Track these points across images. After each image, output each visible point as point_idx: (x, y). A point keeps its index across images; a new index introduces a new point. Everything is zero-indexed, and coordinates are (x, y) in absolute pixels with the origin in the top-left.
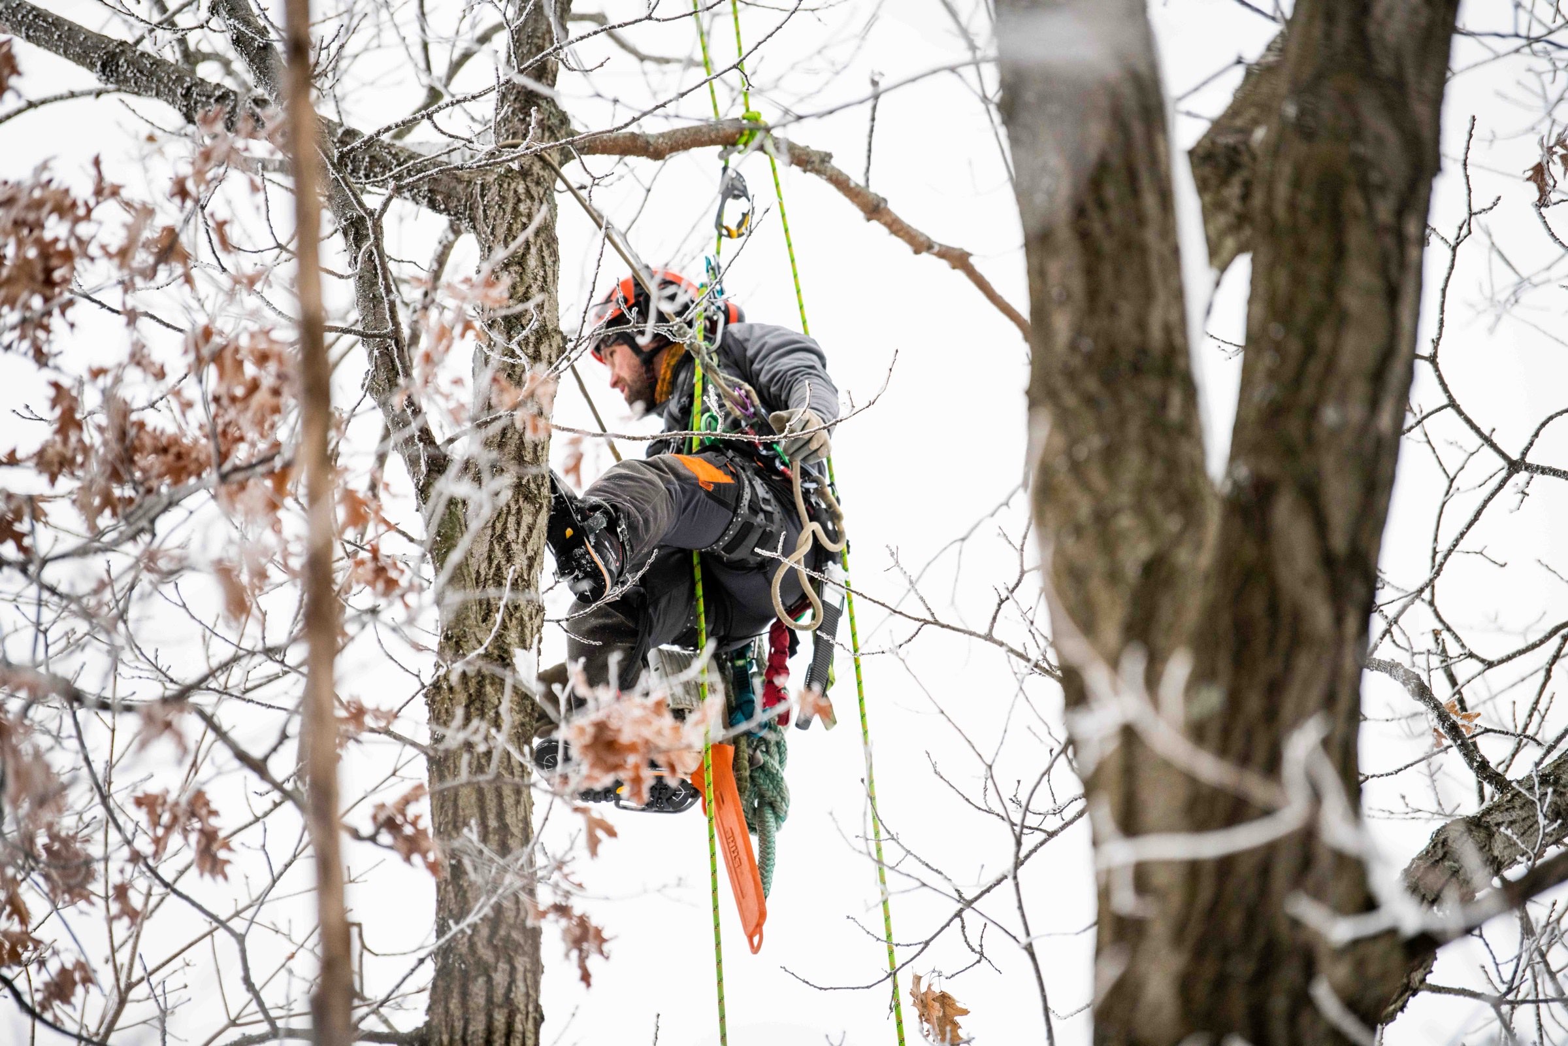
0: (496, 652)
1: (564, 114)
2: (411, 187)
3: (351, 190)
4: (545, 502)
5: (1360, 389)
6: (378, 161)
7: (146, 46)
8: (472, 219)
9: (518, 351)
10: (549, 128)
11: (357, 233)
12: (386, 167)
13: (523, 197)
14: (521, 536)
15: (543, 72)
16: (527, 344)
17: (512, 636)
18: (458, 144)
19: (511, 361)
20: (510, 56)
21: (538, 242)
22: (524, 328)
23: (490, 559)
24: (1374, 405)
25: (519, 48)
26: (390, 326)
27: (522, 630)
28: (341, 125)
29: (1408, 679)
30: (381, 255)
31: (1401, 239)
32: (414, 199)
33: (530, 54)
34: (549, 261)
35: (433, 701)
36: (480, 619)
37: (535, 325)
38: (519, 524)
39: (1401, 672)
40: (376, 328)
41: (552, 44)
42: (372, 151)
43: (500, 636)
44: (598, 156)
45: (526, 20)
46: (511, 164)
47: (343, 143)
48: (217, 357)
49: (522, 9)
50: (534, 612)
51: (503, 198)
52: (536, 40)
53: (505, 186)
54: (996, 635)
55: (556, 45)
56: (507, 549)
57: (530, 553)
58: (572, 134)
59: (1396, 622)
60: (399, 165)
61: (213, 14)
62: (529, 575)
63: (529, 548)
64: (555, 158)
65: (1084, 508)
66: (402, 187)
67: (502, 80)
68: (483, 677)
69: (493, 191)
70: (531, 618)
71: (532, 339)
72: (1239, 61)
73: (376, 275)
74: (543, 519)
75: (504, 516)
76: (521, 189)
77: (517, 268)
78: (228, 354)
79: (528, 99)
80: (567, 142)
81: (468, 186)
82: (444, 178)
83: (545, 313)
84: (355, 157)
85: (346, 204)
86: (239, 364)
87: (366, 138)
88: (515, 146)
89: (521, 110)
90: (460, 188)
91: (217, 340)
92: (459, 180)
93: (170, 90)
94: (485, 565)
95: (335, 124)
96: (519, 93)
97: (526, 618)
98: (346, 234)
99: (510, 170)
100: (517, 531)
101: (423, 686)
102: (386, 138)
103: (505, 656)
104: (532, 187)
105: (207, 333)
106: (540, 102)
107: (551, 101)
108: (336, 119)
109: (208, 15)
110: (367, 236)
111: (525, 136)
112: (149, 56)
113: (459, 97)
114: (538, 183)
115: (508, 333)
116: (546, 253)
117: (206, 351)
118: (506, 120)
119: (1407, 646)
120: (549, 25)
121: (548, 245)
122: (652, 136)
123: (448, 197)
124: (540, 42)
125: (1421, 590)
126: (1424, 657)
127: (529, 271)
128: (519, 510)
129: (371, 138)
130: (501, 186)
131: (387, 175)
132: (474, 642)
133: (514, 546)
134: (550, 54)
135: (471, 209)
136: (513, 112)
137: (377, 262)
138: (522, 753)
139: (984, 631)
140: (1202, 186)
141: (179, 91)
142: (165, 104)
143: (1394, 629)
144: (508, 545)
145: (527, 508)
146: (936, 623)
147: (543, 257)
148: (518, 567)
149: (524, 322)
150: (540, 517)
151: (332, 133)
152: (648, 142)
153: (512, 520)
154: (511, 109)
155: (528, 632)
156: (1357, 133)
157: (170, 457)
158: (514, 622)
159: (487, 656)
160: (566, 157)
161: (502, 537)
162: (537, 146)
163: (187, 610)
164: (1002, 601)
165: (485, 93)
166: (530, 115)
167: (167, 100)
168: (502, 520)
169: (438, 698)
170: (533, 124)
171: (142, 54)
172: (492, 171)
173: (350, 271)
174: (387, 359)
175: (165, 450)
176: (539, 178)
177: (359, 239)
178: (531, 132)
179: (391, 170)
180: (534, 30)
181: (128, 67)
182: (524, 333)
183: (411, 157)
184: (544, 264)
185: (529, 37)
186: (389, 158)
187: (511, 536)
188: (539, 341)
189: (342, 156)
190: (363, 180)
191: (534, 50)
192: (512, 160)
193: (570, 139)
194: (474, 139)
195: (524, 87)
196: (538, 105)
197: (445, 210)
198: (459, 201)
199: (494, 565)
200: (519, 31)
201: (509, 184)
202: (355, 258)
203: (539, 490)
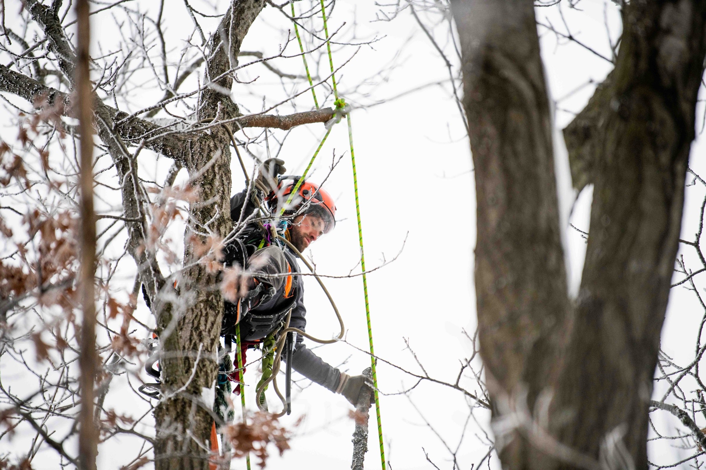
0: (192, 389)
1: (235, 105)
2: (154, 143)
3: (120, 143)
4: (221, 310)
5: (650, 253)
6: (136, 129)
7: (13, 68)
8: (186, 160)
9: (208, 230)
10: (227, 113)
11: (123, 166)
12: (140, 133)
13: (212, 149)
14: (208, 328)
15: (225, 83)
16: (213, 226)
17: (202, 381)
18: (178, 120)
19: (204, 235)
20: (206, 75)
21: (220, 173)
22: (211, 218)
23: (191, 340)
24: (657, 260)
25: (212, 71)
26: (140, 216)
27: (207, 378)
28: (118, 110)
29: (681, 415)
30: (136, 178)
31: (673, 174)
32: (155, 149)
33: (218, 74)
34: (226, 183)
35: (158, 415)
36: (184, 371)
37: (217, 216)
38: (206, 321)
39: (677, 411)
40: (132, 217)
41: (229, 69)
42: (133, 124)
43: (194, 381)
44: (253, 128)
45: (215, 56)
46: (206, 131)
47: (117, 119)
48: (41, 226)
49: (213, 50)
50: (213, 368)
51: (202, 149)
52: (221, 67)
53: (203, 143)
54: (460, 385)
55: (231, 69)
56: (200, 335)
57: (212, 337)
58: (240, 115)
59: (676, 384)
60: (147, 131)
61: (49, 50)
62: (211, 348)
63: (212, 334)
64: (230, 129)
65: (503, 313)
66: (148, 142)
67: (202, 87)
68: (185, 403)
69: (196, 146)
70: (212, 371)
71: (216, 223)
72: (591, 81)
73: (133, 189)
74: (220, 319)
75: (199, 317)
76: (212, 145)
77: (209, 186)
78: (47, 226)
79: (216, 97)
80: (235, 120)
81: (184, 143)
82: (172, 138)
83: (223, 210)
84: (124, 127)
85: (118, 152)
86: (53, 230)
87: (129, 117)
88: (209, 122)
89: (212, 103)
90: (180, 144)
91: (43, 218)
92: (179, 140)
93: (26, 92)
94: (187, 343)
95: (114, 109)
96: (211, 94)
97: (209, 371)
98: (118, 167)
99: (206, 135)
100: (206, 325)
101: (152, 407)
102: (141, 116)
103: (197, 391)
104: (218, 143)
105: (36, 214)
106: (223, 99)
107: (228, 97)
108: (114, 107)
109: (47, 51)
110: (129, 168)
111: (214, 117)
112: (15, 73)
113: (180, 96)
114: (221, 142)
115: (203, 220)
116: (224, 178)
117: (35, 223)
118: (204, 108)
119: (682, 397)
120: (228, 59)
121: (226, 174)
122: (283, 117)
123: (173, 148)
124: (223, 68)
125: (690, 368)
126: (691, 403)
127: (215, 188)
128: (207, 314)
129: (132, 117)
130: (201, 143)
131: (141, 136)
132: (181, 384)
133: (204, 333)
134: (228, 74)
135: (185, 155)
136: (208, 105)
137: (133, 182)
138: (204, 444)
139: (454, 383)
140: (570, 146)
141: (31, 92)
142: (23, 99)
143: (676, 388)
144: (201, 332)
145: (211, 312)
146: (428, 378)
147: (223, 180)
148: (205, 344)
149: (212, 214)
150: (218, 318)
151: (112, 115)
152: (280, 120)
153: (203, 319)
154: (207, 103)
155: (210, 379)
156: (651, 116)
157: (15, 281)
158: (203, 373)
159: (187, 390)
160: (236, 129)
161: (197, 328)
162: (220, 122)
163: (26, 365)
164: (463, 368)
165: (193, 93)
166: (217, 106)
167: (24, 97)
168: (198, 319)
169: (160, 414)
170: (219, 110)
171: (12, 72)
172: (196, 135)
173: (119, 186)
174: (138, 233)
175: (13, 277)
176: (221, 139)
177: (125, 169)
178: (217, 114)
179: (143, 134)
180: (220, 62)
181: (4, 79)
182: (212, 220)
183: (153, 127)
184: (223, 184)
185: (217, 65)
186: (142, 128)
187: (202, 328)
188: (219, 225)
189: (117, 126)
190: (128, 139)
191: (220, 72)
192: (206, 129)
193: (237, 118)
194: (187, 118)
195: (214, 91)
196: (222, 101)
197: (171, 155)
198: (179, 151)
199: (193, 343)
200: (212, 62)
201: (205, 142)
202: (122, 179)
203: (218, 303)
